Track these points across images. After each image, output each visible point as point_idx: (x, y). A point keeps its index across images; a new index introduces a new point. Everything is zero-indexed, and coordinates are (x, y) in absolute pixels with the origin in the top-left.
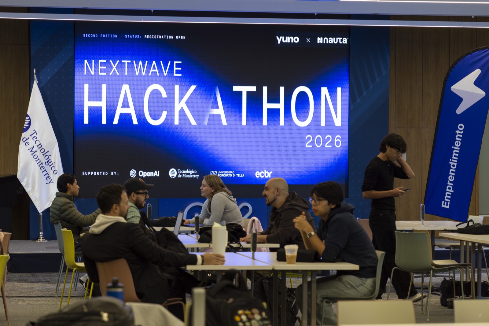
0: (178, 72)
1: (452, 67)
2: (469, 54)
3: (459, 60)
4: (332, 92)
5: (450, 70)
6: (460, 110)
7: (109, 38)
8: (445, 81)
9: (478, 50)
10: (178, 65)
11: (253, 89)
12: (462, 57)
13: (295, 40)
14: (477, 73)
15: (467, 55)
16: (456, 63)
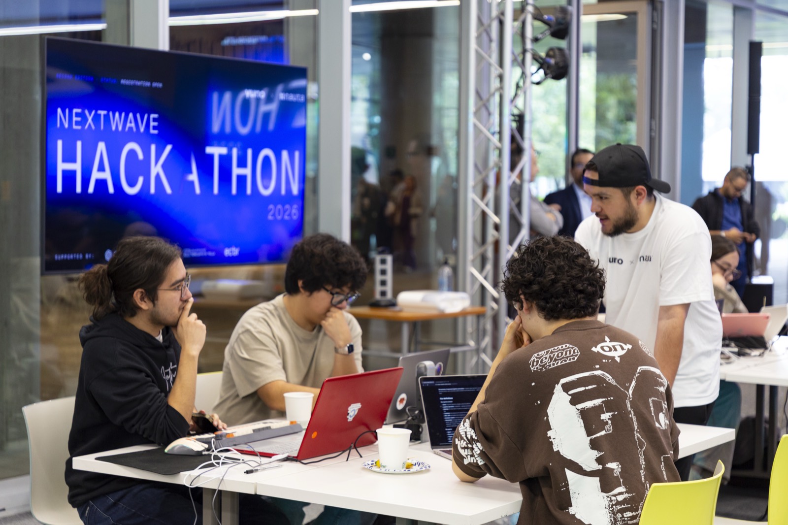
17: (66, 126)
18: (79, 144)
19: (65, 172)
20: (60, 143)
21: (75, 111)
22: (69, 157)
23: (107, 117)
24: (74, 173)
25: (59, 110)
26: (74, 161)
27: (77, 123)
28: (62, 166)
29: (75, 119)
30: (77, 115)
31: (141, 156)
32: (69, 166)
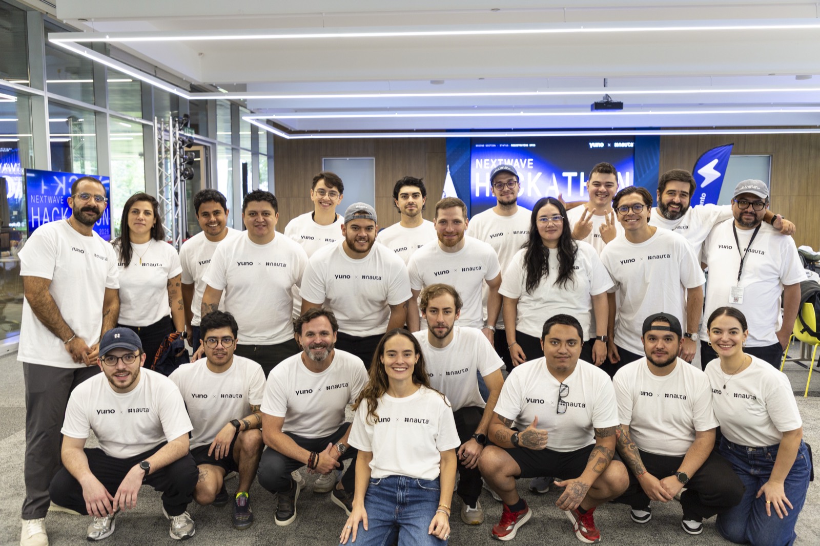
0: (530, 165)
1: (700, 158)
2: (711, 150)
3: (704, 154)
4: (623, 174)
5: (698, 160)
6: (703, 185)
7: (491, 147)
8: (695, 167)
9: (716, 147)
10: (531, 162)
11: (575, 174)
12: (706, 152)
13: (601, 145)
14: (715, 162)
15: (709, 150)
16: (702, 156)
17: (34, 202)
18: (39, 209)
19: (34, 219)
20: (32, 209)
21: (37, 196)
22: (36, 214)
23: (47, 198)
24: (37, 219)
25: (32, 196)
26: (37, 215)
27: (38, 201)
28: (34, 217)
29: (37, 199)
30: (37, 197)
31: (58, 212)
32: (36, 217)
